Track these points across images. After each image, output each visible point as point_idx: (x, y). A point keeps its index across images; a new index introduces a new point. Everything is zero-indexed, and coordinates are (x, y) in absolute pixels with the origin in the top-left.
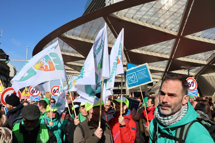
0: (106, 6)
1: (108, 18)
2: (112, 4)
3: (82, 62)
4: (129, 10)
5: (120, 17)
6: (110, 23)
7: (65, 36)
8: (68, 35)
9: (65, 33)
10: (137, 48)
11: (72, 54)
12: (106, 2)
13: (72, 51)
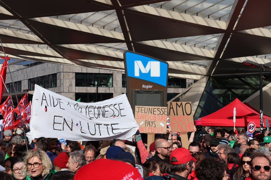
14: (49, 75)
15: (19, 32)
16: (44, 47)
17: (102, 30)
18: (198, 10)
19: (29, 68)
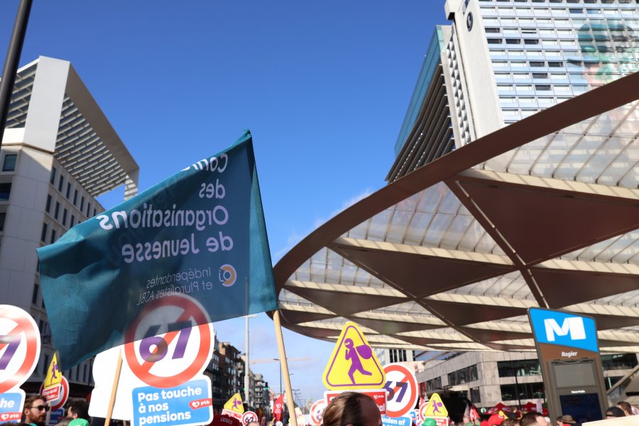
0: (457, 146)
1: (458, 182)
2: (473, 139)
3: (399, 308)
4: (516, 154)
5: (493, 176)
6: (465, 196)
7: (345, 243)
8: (353, 238)
9: (346, 234)
10: (558, 254)
11: (369, 288)
12: (455, 138)
13: (368, 282)
14: (469, 367)
15: (419, 316)
16: (451, 332)
17: (511, 300)
18: (628, 258)
19: (448, 362)
